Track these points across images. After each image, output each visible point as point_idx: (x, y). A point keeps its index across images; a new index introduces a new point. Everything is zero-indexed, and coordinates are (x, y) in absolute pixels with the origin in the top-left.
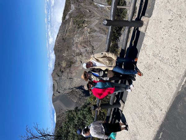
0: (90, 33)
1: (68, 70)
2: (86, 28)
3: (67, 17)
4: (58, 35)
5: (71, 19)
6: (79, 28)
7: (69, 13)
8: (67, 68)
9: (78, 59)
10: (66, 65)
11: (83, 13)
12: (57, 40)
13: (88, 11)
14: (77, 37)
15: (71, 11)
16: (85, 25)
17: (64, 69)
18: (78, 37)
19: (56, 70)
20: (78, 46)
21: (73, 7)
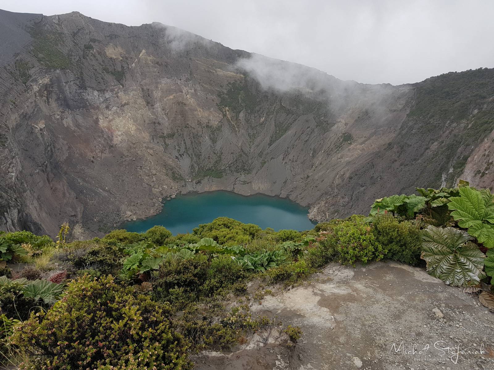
2: (221, 115)
9: (132, 94)
16: (227, 113)
17: (99, 53)
19: (92, 28)
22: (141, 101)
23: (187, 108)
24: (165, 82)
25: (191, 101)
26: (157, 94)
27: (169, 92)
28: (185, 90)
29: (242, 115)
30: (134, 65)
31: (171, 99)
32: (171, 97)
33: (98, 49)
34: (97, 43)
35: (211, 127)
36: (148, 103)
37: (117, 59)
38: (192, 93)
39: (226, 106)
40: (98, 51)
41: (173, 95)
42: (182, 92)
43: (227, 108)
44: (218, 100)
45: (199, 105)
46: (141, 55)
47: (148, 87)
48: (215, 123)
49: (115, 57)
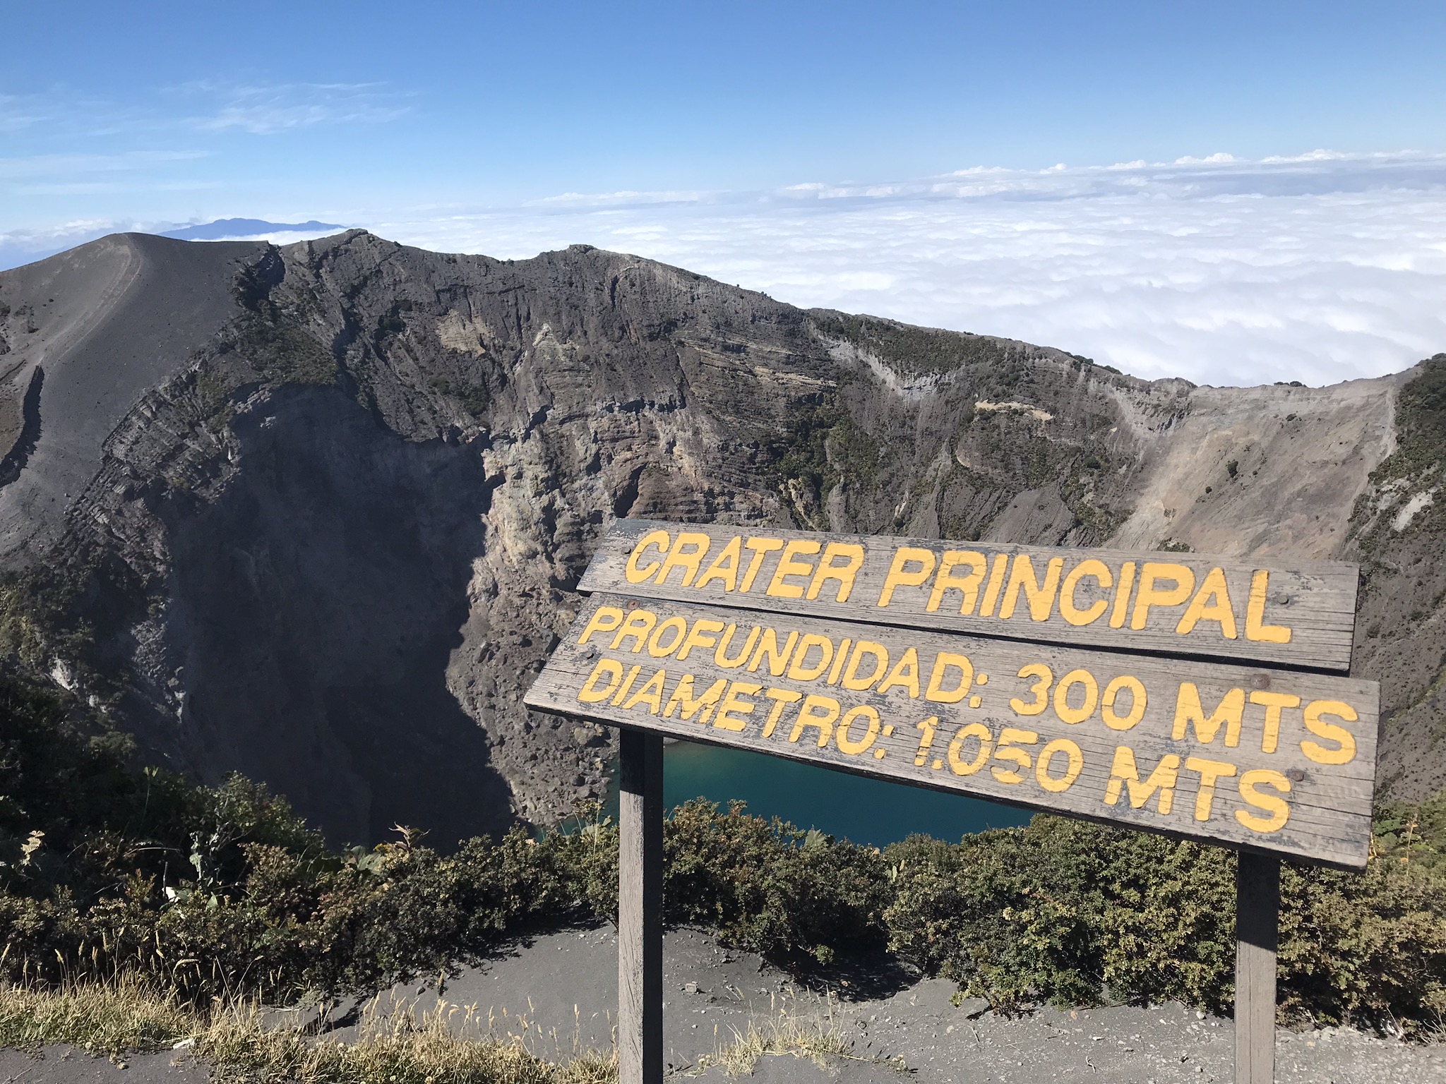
3: (842, 351)
7: (874, 362)
9: (515, 449)
10: (454, 352)
11: (883, 475)
12: (658, 272)
13: (900, 509)
15: (890, 376)
17: (420, 340)
19: (400, 271)
21: (919, 390)
22: (539, 472)
23: (672, 485)
25: (685, 464)
29: (834, 498)
30: (518, 367)
31: (625, 460)
33: (417, 329)
34: (414, 313)
36: (560, 474)
37: (470, 353)
38: (687, 441)
40: (416, 335)
42: (657, 438)
46: (538, 339)
49: (464, 348)
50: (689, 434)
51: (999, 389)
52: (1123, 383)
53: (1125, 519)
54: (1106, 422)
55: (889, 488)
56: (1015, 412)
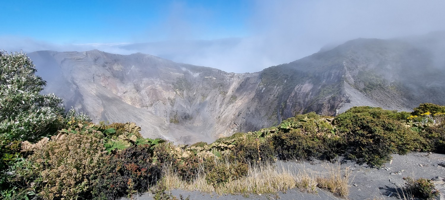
0: (169, 99)
1: (108, 74)
2: (175, 93)
3: (184, 69)
4: (159, 58)
5: (183, 74)
6: (173, 84)
7: (189, 71)
8: (112, 72)
9: (129, 87)
10: (116, 71)
11: (192, 88)
12: (153, 57)
13: (194, 93)
14: (161, 83)
15: (192, 73)
16: (178, 92)
17: (110, 69)
18: (161, 85)
19: (105, 57)
20: (149, 85)
21: (196, 75)
22: (134, 90)
23: (158, 91)
24: (145, 80)
25: (159, 88)
26: (142, 86)
27: (148, 84)
28: (156, 83)
29: (185, 92)
30: (129, 73)
31: (149, 88)
32: (149, 87)
33: (109, 67)
34: (108, 64)
35: (170, 99)
36: (138, 91)
37: (119, 71)
38: (159, 84)
39: (177, 89)
40: (109, 68)
41: (150, 86)
42: (154, 84)
43: (177, 90)
44: (172, 86)
45: (163, 89)
46: (132, 68)
47: (137, 83)
48: (172, 97)
49: (118, 70)
50: (160, 83)
51: (208, 75)
52: (225, 73)
53: (227, 93)
54: (224, 79)
55: (193, 90)
56: (211, 78)
